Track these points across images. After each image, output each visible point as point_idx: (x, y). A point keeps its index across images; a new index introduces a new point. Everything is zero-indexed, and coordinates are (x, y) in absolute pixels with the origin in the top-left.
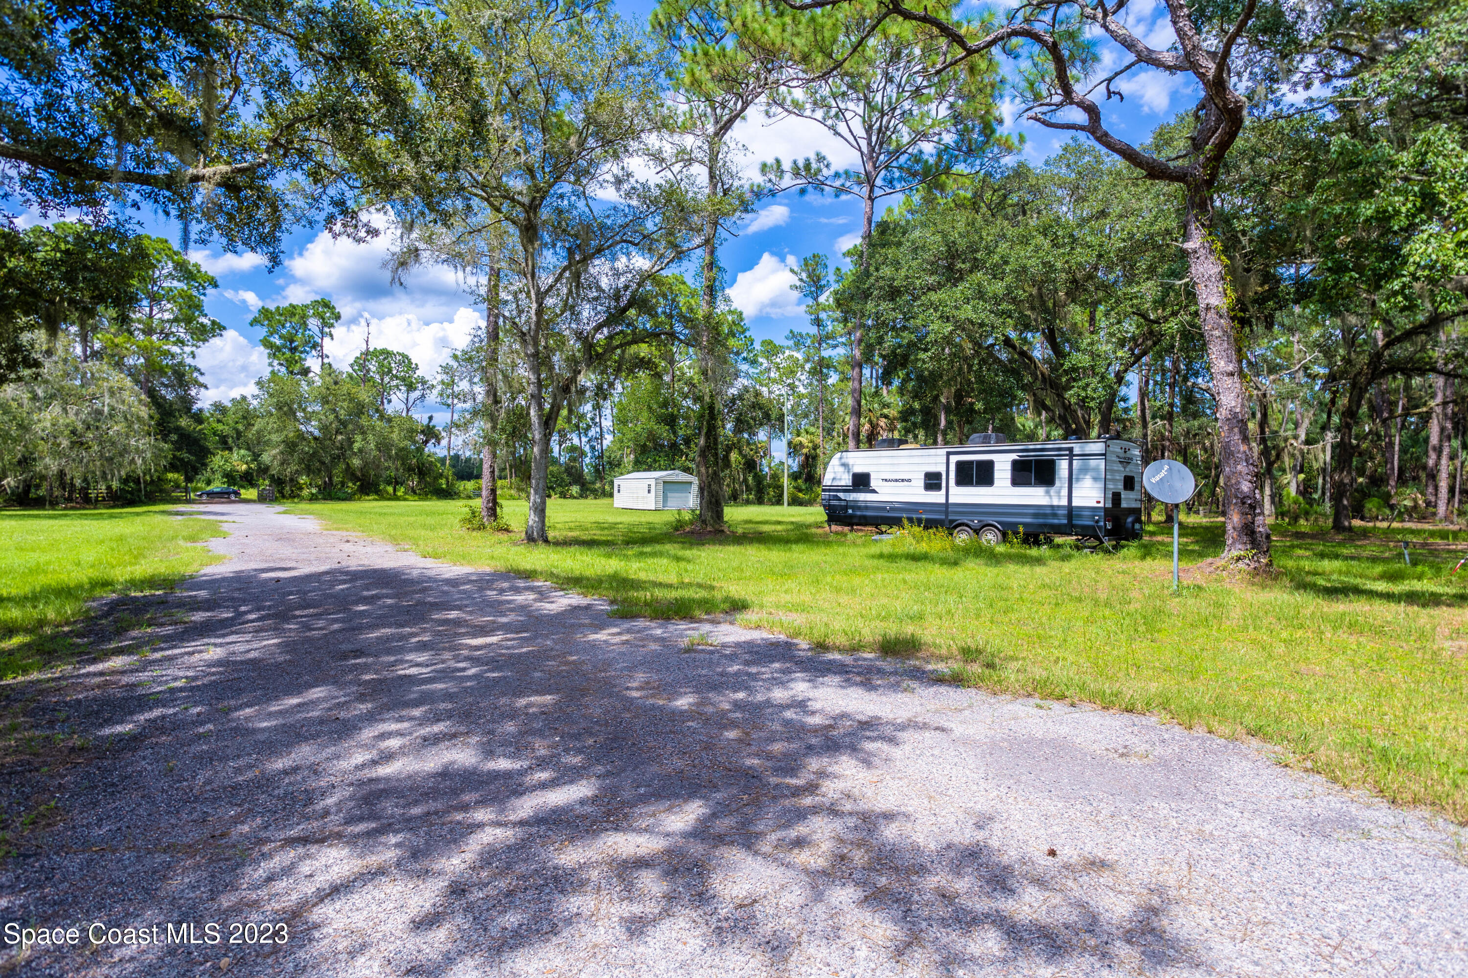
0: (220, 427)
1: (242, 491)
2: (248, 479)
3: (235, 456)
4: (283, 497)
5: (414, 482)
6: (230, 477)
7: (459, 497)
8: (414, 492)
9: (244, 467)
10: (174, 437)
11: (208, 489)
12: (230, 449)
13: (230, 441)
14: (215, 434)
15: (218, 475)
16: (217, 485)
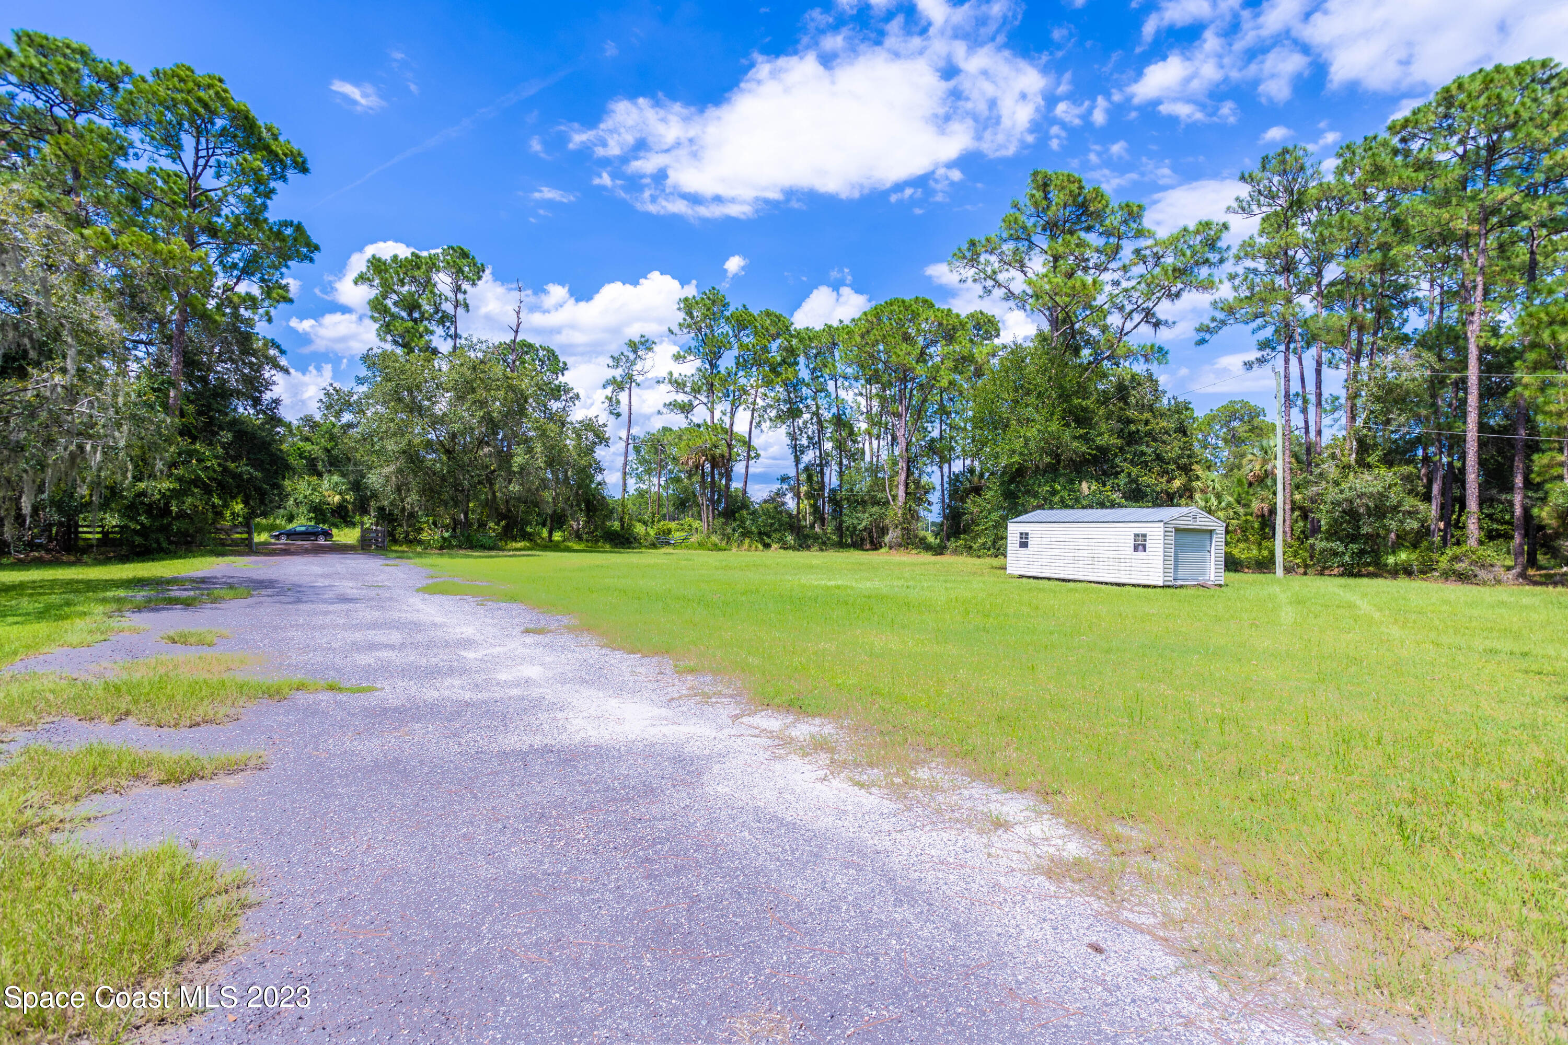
0: (308, 447)
1: (335, 531)
2: (342, 516)
3: (325, 484)
4: (395, 541)
5: (579, 522)
6: (319, 511)
7: (641, 546)
8: (579, 537)
9: (337, 498)
10: (226, 436)
11: (290, 527)
12: (320, 475)
13: (320, 466)
14: (301, 456)
15: (303, 509)
16: (301, 523)
